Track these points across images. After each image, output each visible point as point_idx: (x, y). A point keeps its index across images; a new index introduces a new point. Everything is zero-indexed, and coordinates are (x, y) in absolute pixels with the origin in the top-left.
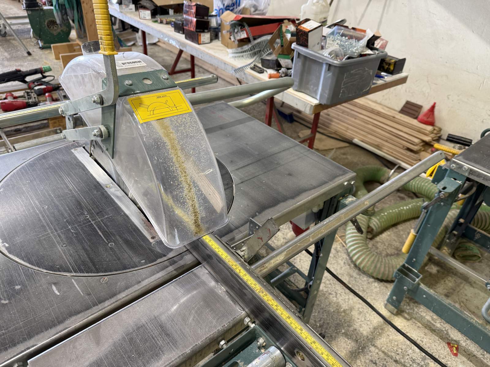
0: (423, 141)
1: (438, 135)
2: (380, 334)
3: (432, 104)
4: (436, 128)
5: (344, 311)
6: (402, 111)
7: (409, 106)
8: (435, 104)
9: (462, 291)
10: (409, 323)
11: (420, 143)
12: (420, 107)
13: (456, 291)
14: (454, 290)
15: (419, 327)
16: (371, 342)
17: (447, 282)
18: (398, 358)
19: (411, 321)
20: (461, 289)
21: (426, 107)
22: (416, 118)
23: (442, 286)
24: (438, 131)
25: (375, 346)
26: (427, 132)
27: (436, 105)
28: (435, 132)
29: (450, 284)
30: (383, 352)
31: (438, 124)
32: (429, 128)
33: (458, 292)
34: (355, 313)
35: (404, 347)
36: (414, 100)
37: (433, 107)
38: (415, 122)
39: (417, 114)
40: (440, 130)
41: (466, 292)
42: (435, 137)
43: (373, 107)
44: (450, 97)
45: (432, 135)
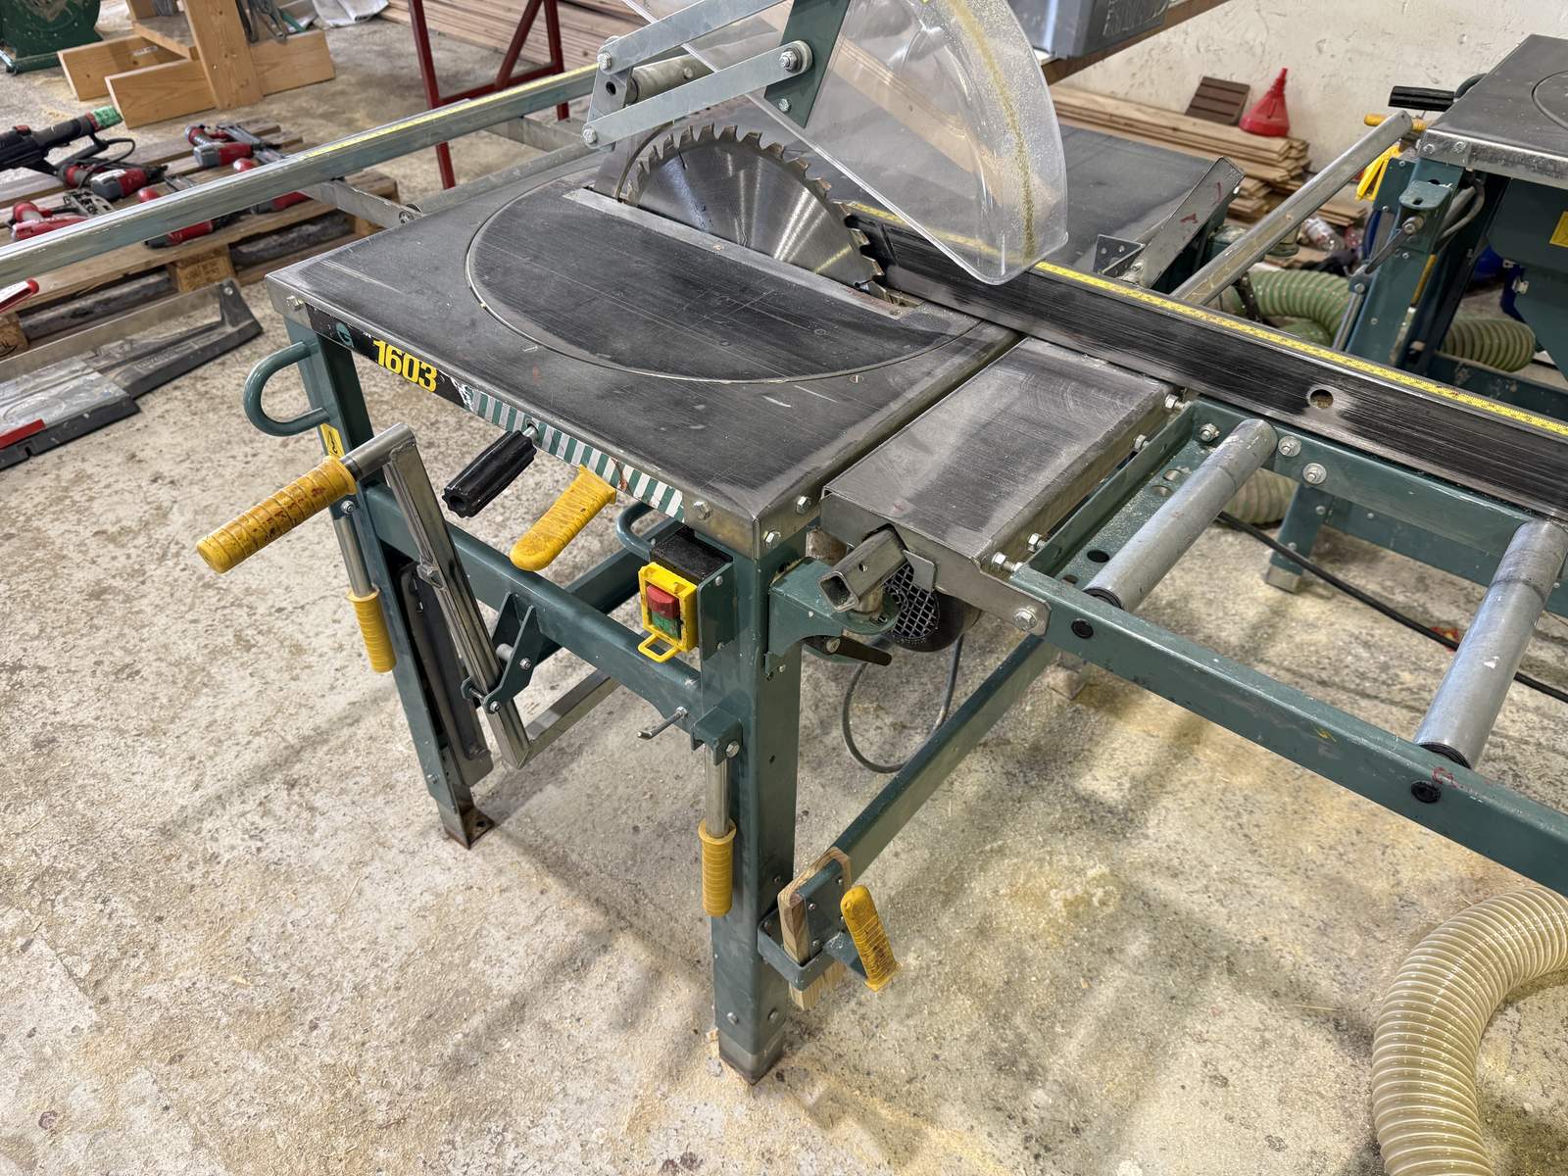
0: (1267, 183)
1: (1302, 163)
2: (1271, 637)
3: (1275, 74)
4: (1295, 144)
5: (1170, 604)
6: (1194, 110)
7: (1211, 92)
8: (1285, 72)
10: (1330, 605)
11: (1258, 190)
12: (1242, 90)
15: (1356, 609)
16: (1255, 655)
18: (1324, 675)
19: (1334, 601)
21: (1261, 87)
22: (1236, 124)
24: (1300, 151)
25: (1267, 662)
26: (1275, 156)
27: (1289, 77)
28: (1293, 153)
30: (1288, 670)
31: (1296, 131)
32: (1278, 144)
34: (1197, 605)
35: (1332, 654)
36: (1222, 74)
37: (1281, 82)
38: (1235, 134)
39: (1235, 111)
40: (1305, 147)
42: (1295, 169)
43: (1109, 110)
44: (1325, 46)
45: (1287, 164)
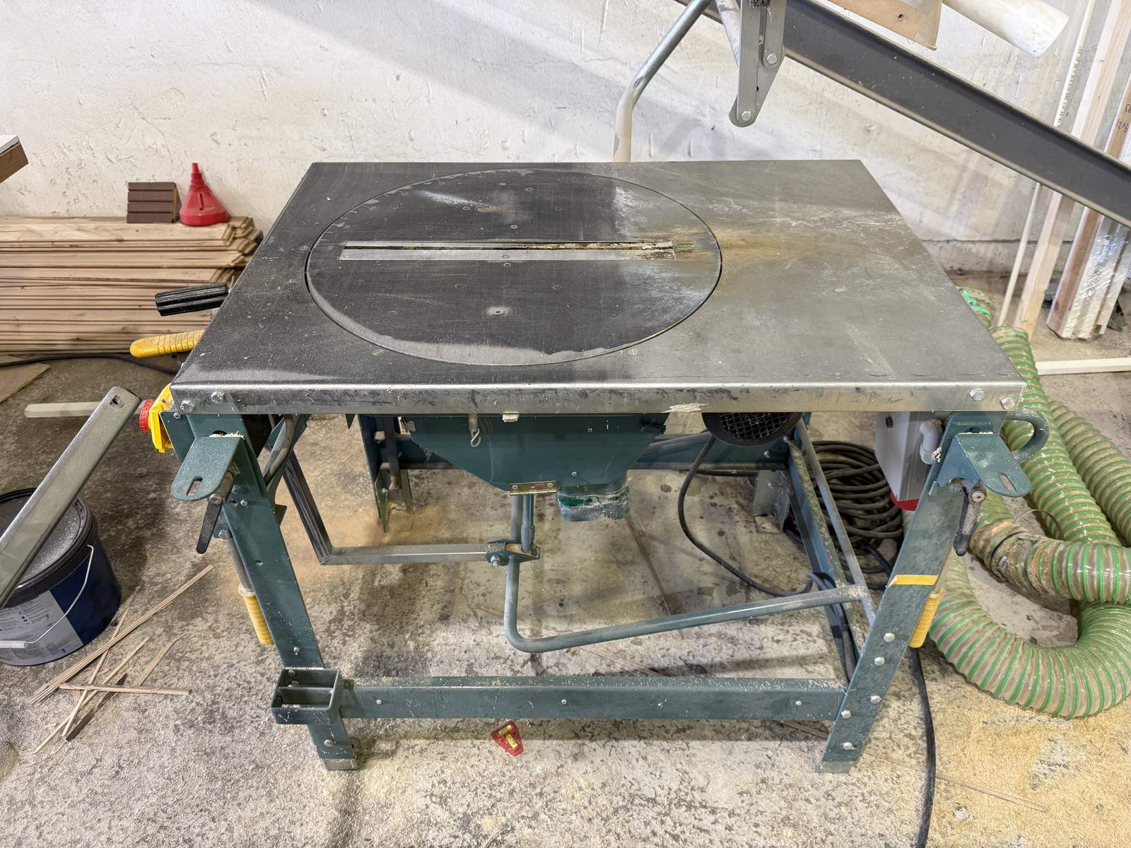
0: (226, 269)
1: (252, 237)
3: (190, 171)
4: (237, 224)
6: (134, 215)
7: (140, 196)
8: (195, 166)
9: (466, 581)
11: (220, 276)
12: (171, 188)
13: (457, 591)
14: (452, 591)
17: (431, 583)
20: (463, 579)
21: (184, 182)
22: (177, 219)
23: (426, 599)
24: (246, 228)
26: (221, 243)
27: (202, 168)
28: (239, 233)
29: (440, 583)
31: (235, 211)
32: (220, 231)
33: (461, 588)
36: (145, 176)
37: (197, 176)
38: (178, 231)
39: (170, 207)
40: (249, 223)
41: (475, 577)
42: (247, 245)
44: (218, 138)
45: (238, 244)
